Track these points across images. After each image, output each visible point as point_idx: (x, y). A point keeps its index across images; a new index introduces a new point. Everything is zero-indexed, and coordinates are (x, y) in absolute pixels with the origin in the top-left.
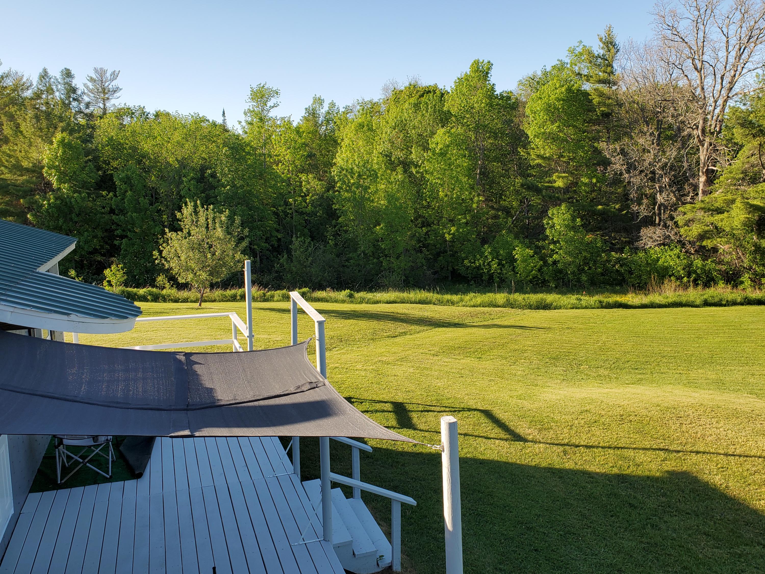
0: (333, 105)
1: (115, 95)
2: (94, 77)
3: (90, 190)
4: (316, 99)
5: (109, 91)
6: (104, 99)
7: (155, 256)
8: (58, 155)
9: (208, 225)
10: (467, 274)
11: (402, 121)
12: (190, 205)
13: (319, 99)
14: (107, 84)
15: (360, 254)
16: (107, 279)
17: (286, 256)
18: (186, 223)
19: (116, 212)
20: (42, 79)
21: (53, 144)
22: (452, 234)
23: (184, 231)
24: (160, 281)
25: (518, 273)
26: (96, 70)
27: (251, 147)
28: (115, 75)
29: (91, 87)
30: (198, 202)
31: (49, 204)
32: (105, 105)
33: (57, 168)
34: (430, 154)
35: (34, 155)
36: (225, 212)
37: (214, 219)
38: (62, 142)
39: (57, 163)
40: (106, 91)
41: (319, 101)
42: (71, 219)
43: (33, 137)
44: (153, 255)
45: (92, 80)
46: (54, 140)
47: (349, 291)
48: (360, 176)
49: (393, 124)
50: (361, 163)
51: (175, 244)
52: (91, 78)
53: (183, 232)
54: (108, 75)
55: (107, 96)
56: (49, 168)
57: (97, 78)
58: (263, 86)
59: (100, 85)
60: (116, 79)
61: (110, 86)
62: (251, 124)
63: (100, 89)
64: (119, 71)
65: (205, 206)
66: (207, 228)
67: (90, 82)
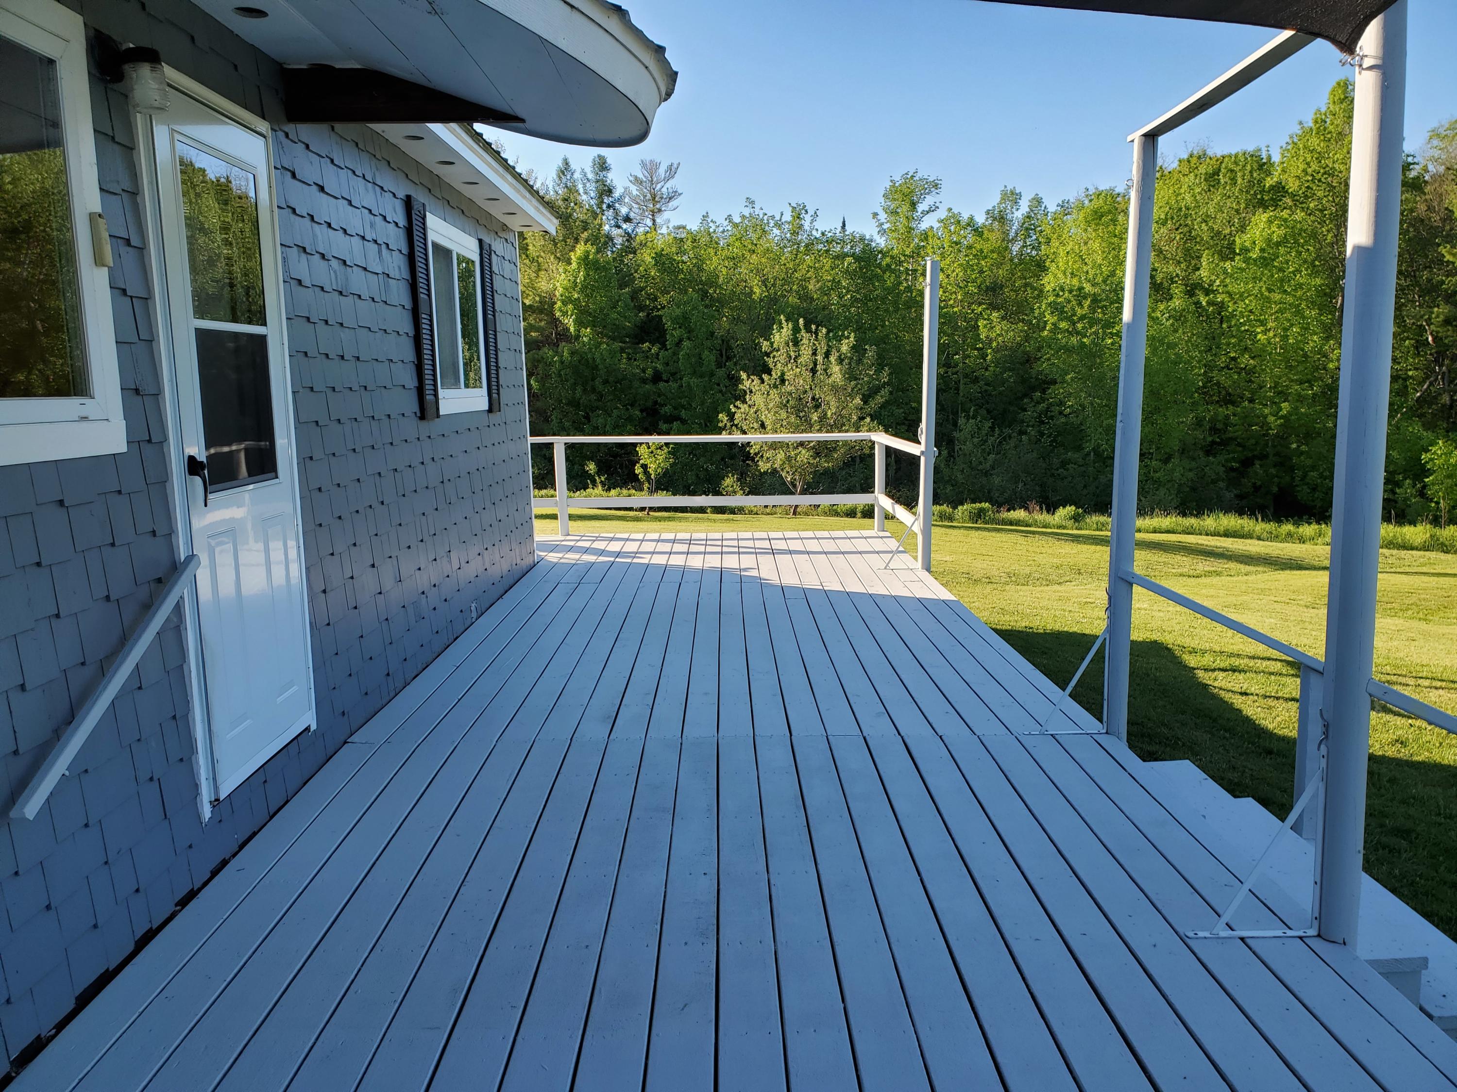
0: (1038, 201)
1: (670, 204)
2: (640, 176)
3: (624, 342)
4: (1006, 194)
5: (662, 198)
6: (653, 211)
7: (722, 422)
8: (578, 281)
9: (815, 364)
10: (1313, 501)
11: (1180, 209)
12: (787, 330)
13: (1012, 193)
14: (659, 186)
15: (1088, 454)
16: (642, 462)
17: (946, 452)
18: (778, 364)
19: (665, 377)
20: (562, 176)
21: (571, 264)
22: (1282, 417)
23: (773, 373)
24: (728, 486)
25: (1431, 500)
26: (643, 164)
27: (892, 257)
28: (672, 171)
29: (635, 192)
30: (801, 321)
31: (562, 362)
32: (654, 221)
33: (576, 303)
34: (1238, 261)
35: (543, 285)
36: (848, 338)
37: (827, 355)
38: (585, 260)
39: (576, 296)
40: (656, 199)
41: (1013, 197)
42: (594, 390)
43: (542, 254)
44: (718, 421)
45: (637, 181)
46: (573, 257)
47: (1073, 508)
48: (1095, 300)
49: (1163, 216)
50: (1099, 279)
51: (758, 399)
52: (636, 178)
53: (771, 375)
54: (662, 171)
55: (658, 206)
56: (563, 304)
57: (645, 177)
58: (912, 177)
59: (648, 188)
60: (673, 177)
61: (664, 190)
62: (894, 213)
63: (649, 195)
64: (679, 163)
65: (813, 327)
66: (814, 371)
67: (634, 184)
